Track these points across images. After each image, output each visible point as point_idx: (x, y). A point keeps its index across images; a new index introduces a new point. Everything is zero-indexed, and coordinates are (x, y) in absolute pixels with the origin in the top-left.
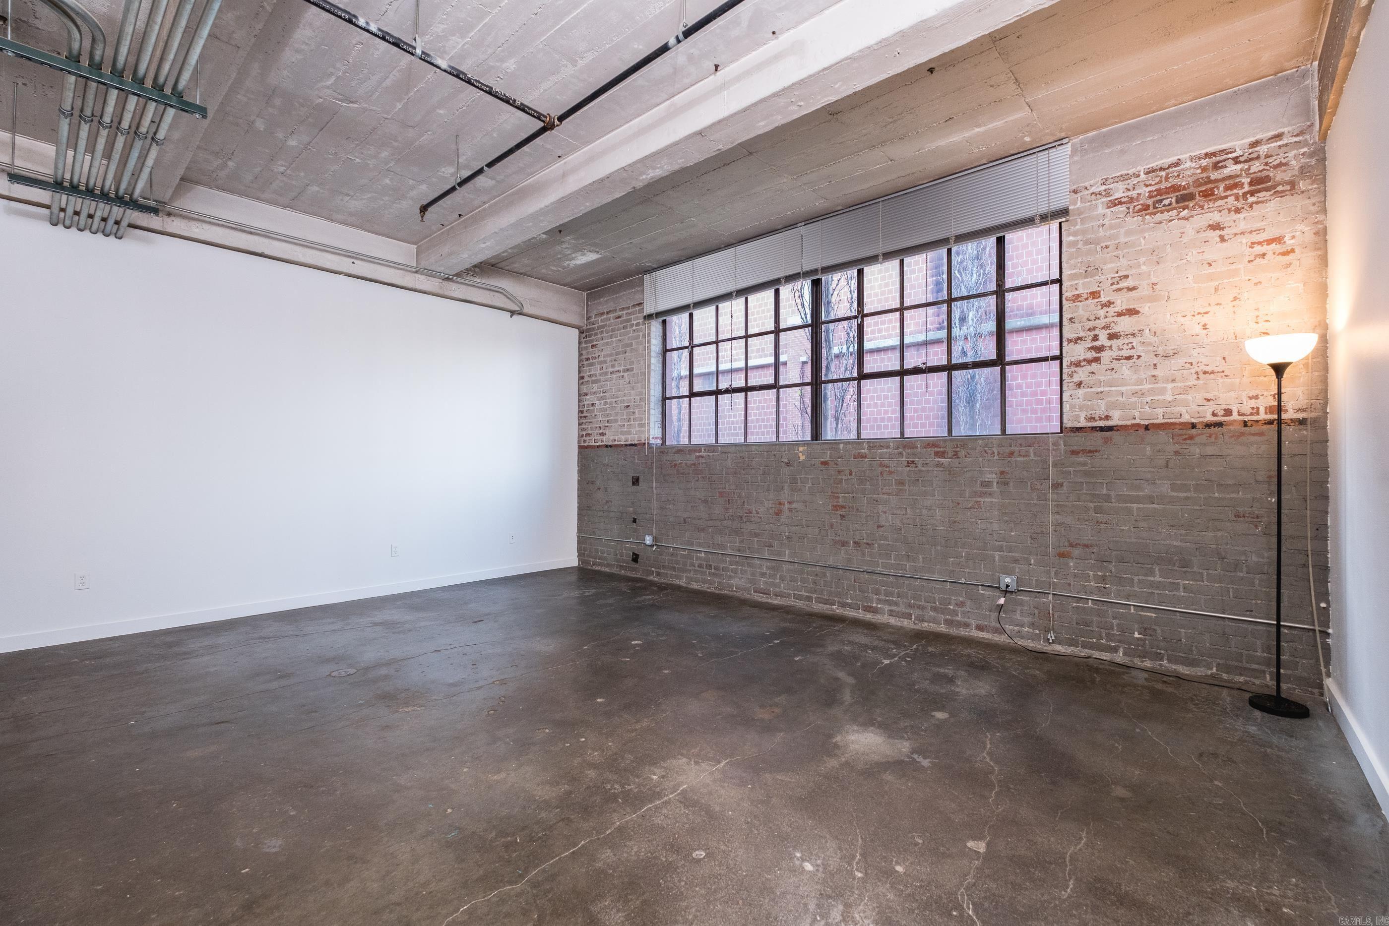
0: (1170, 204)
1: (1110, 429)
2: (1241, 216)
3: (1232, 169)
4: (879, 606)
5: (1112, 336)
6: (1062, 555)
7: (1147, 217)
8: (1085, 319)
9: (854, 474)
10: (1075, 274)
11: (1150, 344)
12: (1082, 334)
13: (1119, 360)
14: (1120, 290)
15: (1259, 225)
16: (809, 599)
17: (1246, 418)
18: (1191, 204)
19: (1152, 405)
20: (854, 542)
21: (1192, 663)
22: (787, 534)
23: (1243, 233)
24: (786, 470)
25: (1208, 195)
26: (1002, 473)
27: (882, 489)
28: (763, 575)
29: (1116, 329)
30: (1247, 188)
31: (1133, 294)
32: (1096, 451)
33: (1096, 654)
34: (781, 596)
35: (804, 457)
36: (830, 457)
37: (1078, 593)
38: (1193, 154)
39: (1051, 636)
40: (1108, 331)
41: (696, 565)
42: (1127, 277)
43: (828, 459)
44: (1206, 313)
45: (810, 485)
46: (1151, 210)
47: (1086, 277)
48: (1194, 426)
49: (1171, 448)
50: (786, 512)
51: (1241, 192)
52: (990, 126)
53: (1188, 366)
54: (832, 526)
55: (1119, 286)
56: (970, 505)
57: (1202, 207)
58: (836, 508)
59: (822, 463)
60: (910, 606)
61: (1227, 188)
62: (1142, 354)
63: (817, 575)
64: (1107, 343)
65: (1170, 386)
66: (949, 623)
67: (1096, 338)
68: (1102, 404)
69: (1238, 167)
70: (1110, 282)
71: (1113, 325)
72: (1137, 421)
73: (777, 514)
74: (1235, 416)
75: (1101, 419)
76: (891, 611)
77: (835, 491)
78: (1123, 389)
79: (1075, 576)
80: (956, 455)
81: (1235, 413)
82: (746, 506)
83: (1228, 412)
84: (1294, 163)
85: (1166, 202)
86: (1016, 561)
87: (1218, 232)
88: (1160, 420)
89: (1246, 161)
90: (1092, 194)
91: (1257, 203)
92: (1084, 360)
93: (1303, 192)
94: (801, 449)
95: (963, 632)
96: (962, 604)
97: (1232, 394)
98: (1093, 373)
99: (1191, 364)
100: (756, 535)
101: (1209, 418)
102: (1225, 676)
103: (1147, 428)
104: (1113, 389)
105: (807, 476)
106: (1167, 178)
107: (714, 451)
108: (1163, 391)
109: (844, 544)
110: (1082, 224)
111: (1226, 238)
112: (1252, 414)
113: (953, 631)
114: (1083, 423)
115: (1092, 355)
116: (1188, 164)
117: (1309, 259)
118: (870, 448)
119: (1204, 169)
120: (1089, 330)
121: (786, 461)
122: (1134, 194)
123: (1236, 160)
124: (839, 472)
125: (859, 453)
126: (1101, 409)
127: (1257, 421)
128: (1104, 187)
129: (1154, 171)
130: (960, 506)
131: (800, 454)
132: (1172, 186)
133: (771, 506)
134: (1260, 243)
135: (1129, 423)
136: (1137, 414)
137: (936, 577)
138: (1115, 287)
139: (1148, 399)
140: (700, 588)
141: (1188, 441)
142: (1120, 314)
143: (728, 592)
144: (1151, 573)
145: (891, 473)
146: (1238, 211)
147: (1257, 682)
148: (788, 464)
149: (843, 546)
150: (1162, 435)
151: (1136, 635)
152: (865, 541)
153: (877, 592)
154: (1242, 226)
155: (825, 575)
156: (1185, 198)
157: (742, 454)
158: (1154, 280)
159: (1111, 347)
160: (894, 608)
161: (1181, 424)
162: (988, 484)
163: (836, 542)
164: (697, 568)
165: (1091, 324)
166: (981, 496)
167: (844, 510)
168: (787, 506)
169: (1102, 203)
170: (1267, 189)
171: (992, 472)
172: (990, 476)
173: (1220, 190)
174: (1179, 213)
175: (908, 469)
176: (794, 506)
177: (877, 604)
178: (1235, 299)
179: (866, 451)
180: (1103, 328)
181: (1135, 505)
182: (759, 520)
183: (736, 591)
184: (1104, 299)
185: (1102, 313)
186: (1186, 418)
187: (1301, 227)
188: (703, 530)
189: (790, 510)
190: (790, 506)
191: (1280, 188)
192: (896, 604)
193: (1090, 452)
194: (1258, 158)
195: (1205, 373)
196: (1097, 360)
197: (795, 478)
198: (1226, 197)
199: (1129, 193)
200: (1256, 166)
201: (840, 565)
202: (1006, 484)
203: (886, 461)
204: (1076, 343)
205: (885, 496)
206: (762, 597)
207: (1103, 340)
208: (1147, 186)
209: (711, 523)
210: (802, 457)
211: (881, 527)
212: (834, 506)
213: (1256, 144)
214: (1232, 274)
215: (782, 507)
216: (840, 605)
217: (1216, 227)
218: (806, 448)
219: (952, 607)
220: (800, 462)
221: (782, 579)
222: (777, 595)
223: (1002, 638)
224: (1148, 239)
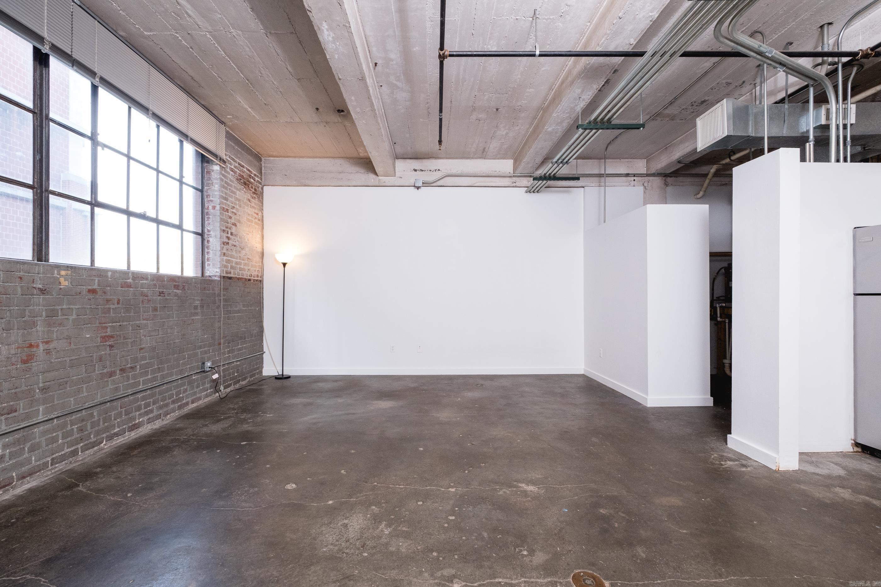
0: (242, 183)
1: (230, 278)
2: (253, 200)
4: (141, 420)
5: (232, 234)
6: (219, 344)
7: (238, 184)
9: (121, 302)
11: (239, 242)
13: (233, 246)
14: (233, 212)
15: (255, 206)
16: (74, 453)
18: (246, 187)
19: (239, 269)
20: (121, 370)
21: (244, 379)
22: (41, 385)
23: (253, 207)
24: (40, 299)
25: (248, 186)
26: (202, 300)
27: (143, 316)
29: (233, 231)
30: (253, 191)
31: (236, 216)
32: (228, 289)
35: (66, 283)
36: (99, 285)
39: (222, 388)
42: (235, 208)
43: (96, 287)
44: (248, 235)
45: (74, 316)
46: (239, 182)
49: (243, 289)
50: (40, 355)
54: (100, 359)
56: (190, 322)
57: (247, 190)
58: (105, 338)
59: (89, 291)
60: (161, 408)
62: (238, 245)
63: (83, 420)
64: (231, 237)
65: (243, 262)
66: (180, 408)
68: (230, 266)
69: (253, 181)
70: (231, 207)
72: (236, 276)
73: (24, 362)
74: (252, 278)
75: (229, 273)
76: (148, 419)
77: (103, 321)
78: (234, 260)
80: (184, 288)
84: (260, 189)
85: (242, 181)
86: (206, 352)
87: (249, 203)
88: (241, 276)
91: (255, 198)
92: (225, 242)
93: (261, 200)
94: (63, 273)
95: (186, 410)
96: (186, 391)
98: (228, 250)
99: (246, 254)
101: (249, 277)
102: (250, 380)
103: (238, 279)
104: (232, 259)
105: (71, 307)
106: (242, 171)
108: (241, 264)
109: (112, 374)
110: (225, 172)
111: (251, 206)
113: (182, 412)
114: (224, 274)
118: (134, 278)
119: (248, 175)
120: (226, 227)
121: (40, 286)
123: (253, 178)
124: (108, 301)
125: (125, 283)
126: (229, 268)
127: (255, 280)
130: (186, 323)
131: (62, 280)
132: (243, 176)
133: (13, 352)
134: (255, 213)
136: (236, 272)
137: (174, 377)
138: (232, 210)
139: (239, 266)
141: (245, 286)
144: (238, 345)
145: (149, 301)
146: (252, 198)
147: (253, 379)
148: (42, 291)
149: (111, 376)
150: (241, 283)
151: (236, 374)
152: (129, 366)
153: (139, 408)
154: (253, 204)
155: (92, 415)
156: (245, 183)
158: (240, 213)
159: (231, 239)
160: (151, 416)
161: (245, 279)
162: (196, 308)
163: (103, 375)
165: (226, 225)
166: (194, 316)
167: (112, 339)
168: (42, 347)
169: (230, 167)
170: (256, 194)
171: (198, 300)
172: (197, 302)
173: (250, 187)
174: (244, 188)
175: (159, 297)
176: (52, 346)
177: (139, 419)
178: (252, 232)
179: (130, 280)
181: (236, 315)
184: (229, 214)
185: (229, 220)
186: (245, 277)
189: (48, 352)
190: (46, 346)
191: (258, 196)
192: (151, 411)
193: (226, 289)
194: (255, 181)
195: (248, 258)
196: (228, 243)
197: (54, 310)
198: (251, 190)
199: (235, 169)
200: (255, 184)
201: (108, 398)
202: (203, 307)
203: (145, 291)
204: (223, 232)
205: (145, 322)
207: (229, 235)
208: (238, 170)
210: (65, 283)
211: (142, 349)
212: (103, 337)
213: (255, 175)
214: (252, 221)
215: (35, 349)
216: (108, 439)
217: (249, 200)
218: (69, 272)
219: (181, 396)
220: (61, 289)
221: (32, 449)
222: (24, 477)
223: (201, 402)
224: (238, 194)
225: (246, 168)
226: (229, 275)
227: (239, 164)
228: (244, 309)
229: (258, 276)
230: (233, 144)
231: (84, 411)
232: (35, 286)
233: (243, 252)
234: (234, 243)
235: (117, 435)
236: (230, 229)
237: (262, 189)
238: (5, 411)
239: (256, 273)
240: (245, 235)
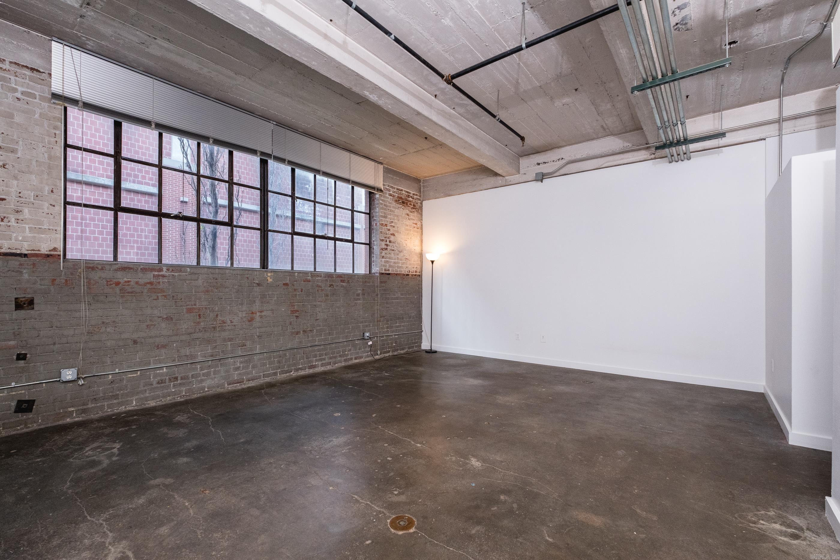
0: (401, 203)
1: (389, 274)
2: (412, 214)
4: (316, 363)
5: (390, 242)
7: (397, 204)
9: (303, 291)
10: (382, 216)
11: (397, 247)
13: (391, 250)
14: (391, 226)
15: (414, 218)
16: (275, 374)
17: (412, 274)
18: (404, 205)
19: (397, 267)
20: (303, 331)
21: (403, 349)
22: (258, 334)
23: (412, 219)
24: (257, 289)
25: (407, 204)
26: (363, 290)
27: (318, 299)
28: (238, 369)
29: (391, 239)
30: (412, 207)
31: (394, 228)
32: (386, 281)
33: (386, 355)
34: (252, 380)
36: (289, 281)
39: (379, 352)
41: (155, 383)
42: (393, 222)
43: (288, 282)
44: (406, 240)
45: (276, 299)
46: (398, 202)
47: (384, 218)
48: (404, 275)
49: (401, 282)
50: (257, 318)
52: (390, 152)
54: (291, 324)
56: (353, 305)
57: (406, 207)
58: (293, 312)
59: (284, 284)
60: (331, 358)
62: (396, 250)
63: (280, 357)
65: (401, 261)
66: (345, 360)
67: (386, 241)
68: (388, 265)
69: (411, 199)
70: (389, 222)
72: (394, 272)
73: (249, 321)
74: (410, 273)
75: (387, 270)
76: (322, 364)
77: (292, 301)
78: (392, 260)
79: (381, 328)
80: (348, 282)
82: (219, 318)
83: (410, 271)
84: (419, 204)
85: (400, 201)
86: (367, 326)
87: (408, 217)
88: (399, 273)
90: (386, 188)
91: (414, 212)
92: (384, 248)
93: (420, 213)
94: (269, 274)
95: (350, 363)
96: (350, 350)
97: (410, 266)
99: (404, 255)
100: (230, 340)
101: (407, 273)
102: (409, 350)
103: (396, 275)
104: (390, 260)
105: (274, 293)
106: (400, 194)
107: (181, 271)
108: (399, 263)
109: (297, 333)
111: (409, 219)
112: (413, 272)
113: (347, 364)
114: (384, 272)
115: (386, 247)
116: (404, 192)
117: (420, 231)
118: (312, 276)
119: (406, 196)
120: (385, 238)
121: (257, 282)
122: (395, 194)
123: (411, 197)
124: (295, 290)
125: (306, 279)
126: (387, 267)
127: (414, 274)
128: (388, 188)
130: (350, 305)
131: (269, 278)
132: (401, 197)
133: (244, 315)
134: (414, 224)
136: (394, 269)
137: (341, 340)
138: (390, 224)
139: (397, 265)
140: (159, 403)
141: (403, 279)
143: (199, 395)
144: (396, 323)
145: (322, 290)
146: (411, 212)
147: (413, 349)
148: (258, 285)
149: (297, 334)
150: (399, 277)
151: (394, 345)
152: (309, 329)
153: (315, 356)
154: (412, 217)
155: (285, 355)
156: (403, 203)
157: (216, 276)
158: (398, 226)
159: (390, 245)
160: (324, 362)
162: (359, 295)
163: (292, 333)
164: (155, 385)
165: (385, 235)
166: (357, 301)
167: (298, 313)
168: (258, 314)
169: (388, 193)
170: (415, 209)
171: (360, 290)
172: (359, 291)
173: (409, 204)
174: (402, 206)
175: (330, 288)
176: (263, 314)
177: (315, 363)
178: (411, 238)
179: (310, 278)
181: (394, 301)
182: (233, 327)
183: (209, 391)
184: (388, 227)
185: (388, 232)
186: (403, 273)
187: (419, 222)
188: (164, 346)
189: (261, 317)
190: (260, 314)
191: (417, 210)
192: (324, 359)
193: (384, 282)
194: (414, 199)
195: (406, 259)
196: (386, 249)
197: (264, 294)
198: (409, 207)
199: (393, 194)
200: (414, 201)
201: (295, 346)
202: (364, 294)
203: (320, 284)
205: (319, 303)
206: (236, 386)
207: (388, 243)
208: (397, 194)
209: (174, 338)
210: (270, 280)
211: (317, 320)
212: (292, 311)
213: (414, 194)
214: (410, 230)
215: (255, 315)
216: (295, 370)
217: (408, 215)
218: (273, 274)
219: (346, 353)
220: (268, 283)
221: (253, 367)
222: (249, 380)
223: (362, 360)
224: (397, 212)
225: (405, 191)
226: (387, 272)
227: (397, 189)
228: (401, 296)
229: (416, 272)
230: (391, 176)
231: (281, 352)
232: (254, 282)
233: (402, 254)
234: (393, 248)
235: (301, 369)
236: (389, 238)
237: (421, 203)
238: (240, 345)
239: (415, 269)
240: (403, 241)
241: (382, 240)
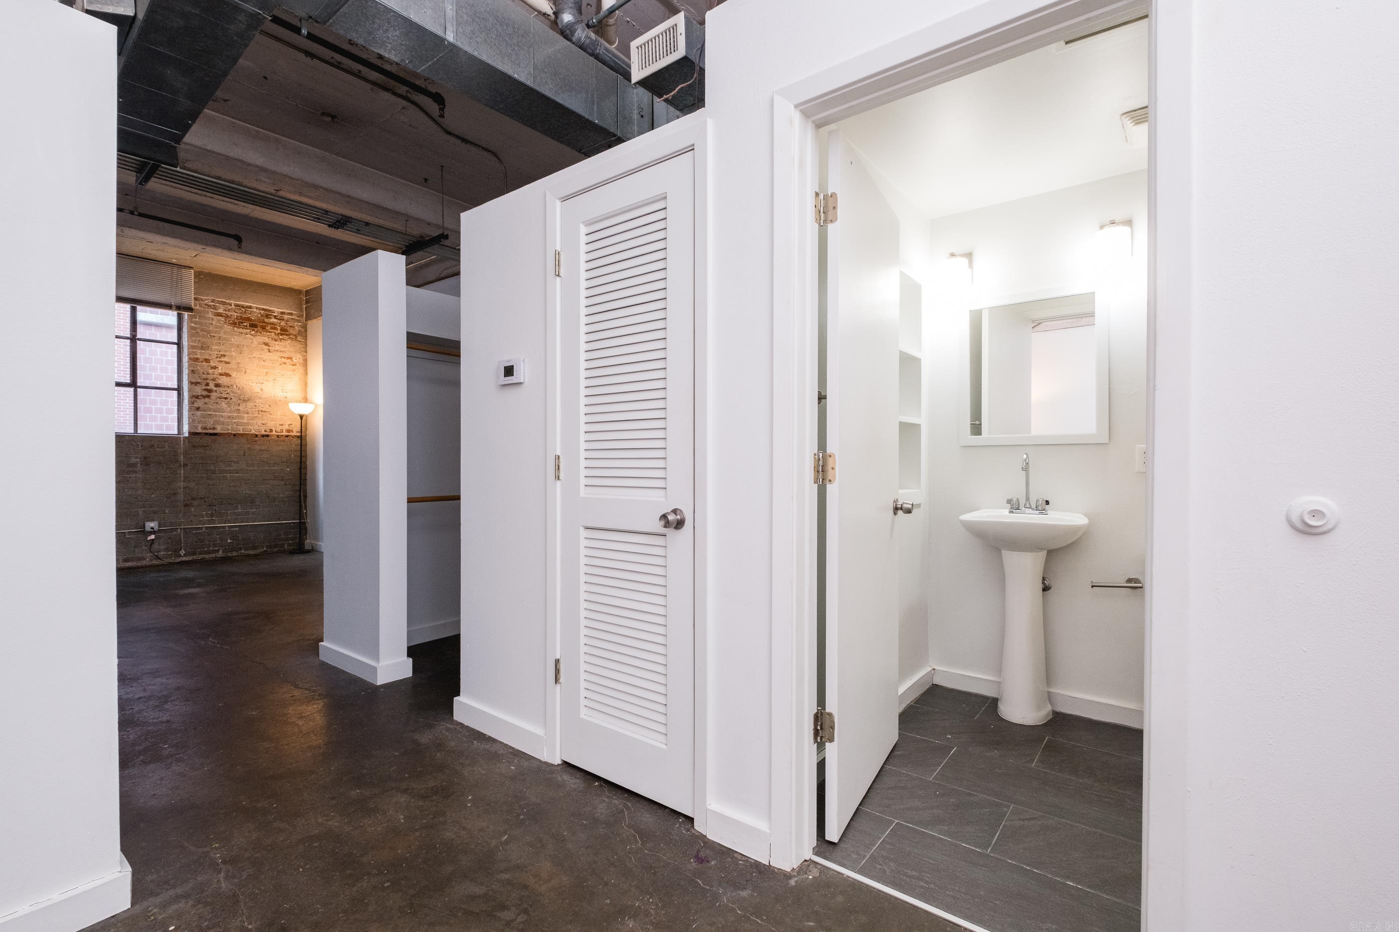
0: (247, 326)
1: (215, 434)
2: (277, 343)
3: (273, 320)
5: (217, 385)
6: (186, 505)
7: (235, 328)
8: (201, 373)
10: (195, 346)
11: (236, 393)
12: (199, 381)
13: (221, 398)
14: (221, 361)
15: (283, 349)
17: (278, 434)
18: (256, 329)
19: (238, 424)
21: (255, 548)
23: (278, 351)
25: (263, 328)
29: (220, 382)
30: (279, 331)
31: (228, 365)
32: (208, 446)
33: (207, 556)
37: (197, 525)
38: (258, 306)
39: (182, 552)
40: (215, 382)
42: (225, 356)
44: (262, 383)
46: (237, 325)
47: (202, 349)
48: (257, 436)
49: (246, 446)
51: (277, 332)
53: (255, 407)
55: (220, 359)
57: (261, 333)
61: (272, 328)
62: (233, 398)
64: (214, 389)
65: (246, 415)
67: (207, 385)
68: (212, 421)
69: (276, 320)
70: (216, 356)
71: (217, 379)
72: (230, 432)
74: (274, 433)
75: (210, 429)
78: (223, 414)
79: (195, 516)
81: (274, 431)
83: (271, 431)
84: (296, 328)
85: (245, 324)
86: (155, 512)
87: (267, 347)
88: (241, 432)
89: (279, 319)
90: (206, 304)
91: (283, 339)
92: (201, 395)
93: (300, 341)
97: (273, 422)
98: (206, 403)
99: (256, 406)
101: (263, 433)
103: (235, 435)
104: (217, 413)
106: (245, 313)
108: (242, 418)
110: (199, 319)
111: (271, 351)
112: (280, 432)
114: (200, 430)
115: (205, 393)
116: (255, 310)
117: (301, 370)
119: (262, 316)
120: (204, 379)
122: (229, 313)
123: (275, 317)
126: (210, 423)
127: (282, 435)
128: (212, 303)
129: (239, 306)
132: (248, 318)
134: (284, 358)
135: (226, 432)
136: (229, 428)
138: (218, 359)
139: (236, 421)
141: (254, 443)
142: (221, 375)
144: (237, 508)
146: (276, 340)
150: (243, 440)
151: (229, 541)
154: (277, 348)
156: (253, 326)
158: (239, 361)
159: (216, 391)
161: (252, 434)
165: (205, 376)
169: (211, 311)
170: (287, 335)
171: (136, 458)
172: (135, 460)
173: (268, 328)
174: (251, 332)
178: (274, 379)
180: (212, 380)
181: (228, 475)
184: (212, 364)
185: (211, 371)
186: (253, 432)
187: (298, 356)
191: (291, 336)
193: (204, 446)
194: (283, 320)
195: (262, 411)
196: (208, 397)
198: (271, 332)
199: (227, 313)
200: (283, 323)
202: (148, 465)
204: (196, 385)
207: (211, 387)
208: (236, 312)
213: (283, 313)
214: (273, 368)
217: (266, 344)
223: (144, 563)
224: (236, 340)
226: (211, 431)
227: (236, 305)
229: (288, 431)
230: (221, 286)
233: (250, 405)
234: (224, 396)
237: (305, 327)
239: (286, 427)
240: (252, 384)
241: (197, 383)
